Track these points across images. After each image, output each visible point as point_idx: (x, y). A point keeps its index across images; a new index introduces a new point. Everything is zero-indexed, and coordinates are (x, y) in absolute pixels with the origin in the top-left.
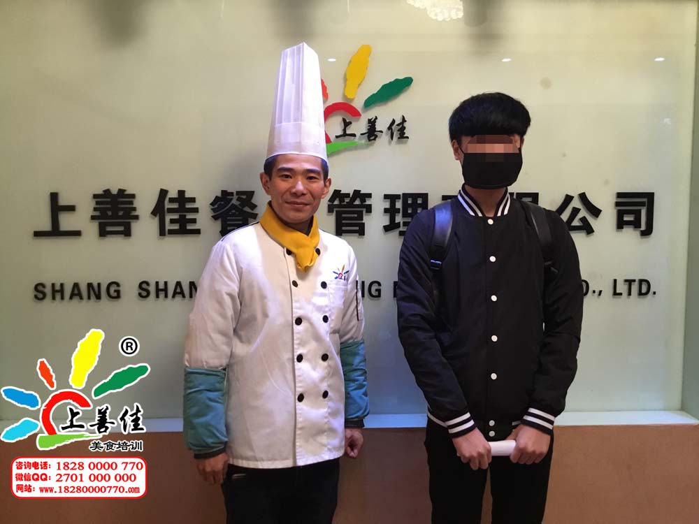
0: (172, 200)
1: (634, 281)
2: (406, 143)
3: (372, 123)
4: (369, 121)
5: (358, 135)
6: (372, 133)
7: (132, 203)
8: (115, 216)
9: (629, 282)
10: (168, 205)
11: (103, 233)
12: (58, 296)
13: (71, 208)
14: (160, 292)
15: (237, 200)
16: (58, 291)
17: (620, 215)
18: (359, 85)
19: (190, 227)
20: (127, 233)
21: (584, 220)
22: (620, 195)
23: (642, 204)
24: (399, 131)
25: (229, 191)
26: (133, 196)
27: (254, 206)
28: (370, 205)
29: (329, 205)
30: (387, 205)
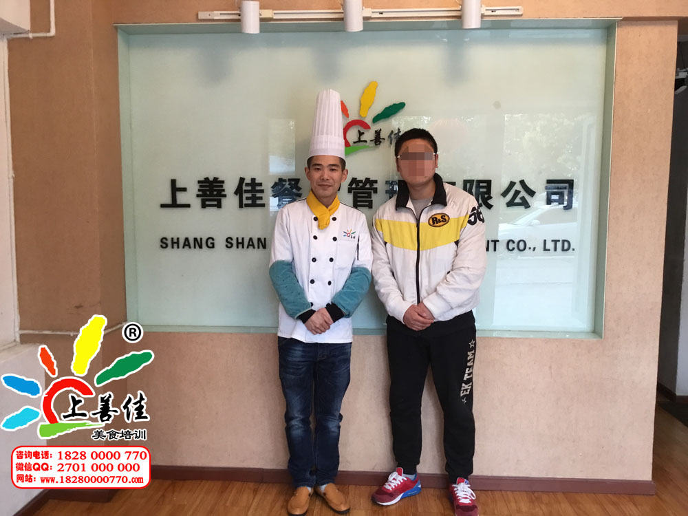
0: (247, 185)
1: (559, 241)
3: (378, 133)
4: (376, 132)
5: (368, 141)
6: (378, 140)
7: (222, 186)
8: (211, 195)
9: (555, 242)
10: (245, 188)
11: (204, 206)
12: (175, 245)
13: (184, 190)
14: (239, 245)
15: (289, 184)
16: (175, 243)
17: (549, 195)
18: (369, 108)
19: (259, 202)
20: (219, 206)
21: (523, 198)
22: (549, 182)
23: (565, 188)
24: (396, 138)
25: (284, 178)
26: (223, 182)
27: (299, 189)
28: (376, 188)
29: (349, 188)
30: (387, 188)
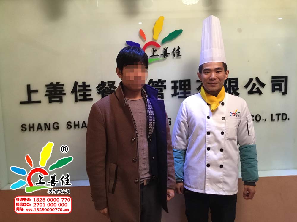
0: (80, 86)
1: (280, 114)
2: (180, 58)
3: (165, 50)
5: (159, 55)
6: (165, 54)
7: (62, 88)
8: (55, 94)
9: (278, 115)
10: (78, 88)
11: (50, 101)
12: (32, 129)
13: (36, 91)
14: (76, 126)
15: (108, 85)
16: (32, 127)
17: (273, 86)
18: (159, 33)
19: (88, 97)
20: (61, 101)
21: (258, 88)
22: (273, 77)
23: (283, 81)
24: (177, 53)
25: (105, 81)
26: (63, 85)
27: (115, 88)
28: (166, 85)
30: (173, 85)
